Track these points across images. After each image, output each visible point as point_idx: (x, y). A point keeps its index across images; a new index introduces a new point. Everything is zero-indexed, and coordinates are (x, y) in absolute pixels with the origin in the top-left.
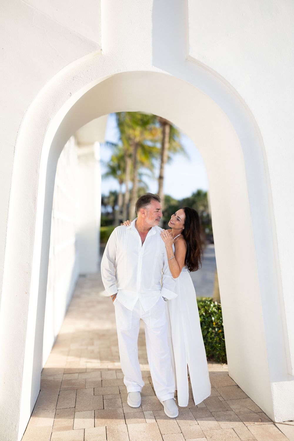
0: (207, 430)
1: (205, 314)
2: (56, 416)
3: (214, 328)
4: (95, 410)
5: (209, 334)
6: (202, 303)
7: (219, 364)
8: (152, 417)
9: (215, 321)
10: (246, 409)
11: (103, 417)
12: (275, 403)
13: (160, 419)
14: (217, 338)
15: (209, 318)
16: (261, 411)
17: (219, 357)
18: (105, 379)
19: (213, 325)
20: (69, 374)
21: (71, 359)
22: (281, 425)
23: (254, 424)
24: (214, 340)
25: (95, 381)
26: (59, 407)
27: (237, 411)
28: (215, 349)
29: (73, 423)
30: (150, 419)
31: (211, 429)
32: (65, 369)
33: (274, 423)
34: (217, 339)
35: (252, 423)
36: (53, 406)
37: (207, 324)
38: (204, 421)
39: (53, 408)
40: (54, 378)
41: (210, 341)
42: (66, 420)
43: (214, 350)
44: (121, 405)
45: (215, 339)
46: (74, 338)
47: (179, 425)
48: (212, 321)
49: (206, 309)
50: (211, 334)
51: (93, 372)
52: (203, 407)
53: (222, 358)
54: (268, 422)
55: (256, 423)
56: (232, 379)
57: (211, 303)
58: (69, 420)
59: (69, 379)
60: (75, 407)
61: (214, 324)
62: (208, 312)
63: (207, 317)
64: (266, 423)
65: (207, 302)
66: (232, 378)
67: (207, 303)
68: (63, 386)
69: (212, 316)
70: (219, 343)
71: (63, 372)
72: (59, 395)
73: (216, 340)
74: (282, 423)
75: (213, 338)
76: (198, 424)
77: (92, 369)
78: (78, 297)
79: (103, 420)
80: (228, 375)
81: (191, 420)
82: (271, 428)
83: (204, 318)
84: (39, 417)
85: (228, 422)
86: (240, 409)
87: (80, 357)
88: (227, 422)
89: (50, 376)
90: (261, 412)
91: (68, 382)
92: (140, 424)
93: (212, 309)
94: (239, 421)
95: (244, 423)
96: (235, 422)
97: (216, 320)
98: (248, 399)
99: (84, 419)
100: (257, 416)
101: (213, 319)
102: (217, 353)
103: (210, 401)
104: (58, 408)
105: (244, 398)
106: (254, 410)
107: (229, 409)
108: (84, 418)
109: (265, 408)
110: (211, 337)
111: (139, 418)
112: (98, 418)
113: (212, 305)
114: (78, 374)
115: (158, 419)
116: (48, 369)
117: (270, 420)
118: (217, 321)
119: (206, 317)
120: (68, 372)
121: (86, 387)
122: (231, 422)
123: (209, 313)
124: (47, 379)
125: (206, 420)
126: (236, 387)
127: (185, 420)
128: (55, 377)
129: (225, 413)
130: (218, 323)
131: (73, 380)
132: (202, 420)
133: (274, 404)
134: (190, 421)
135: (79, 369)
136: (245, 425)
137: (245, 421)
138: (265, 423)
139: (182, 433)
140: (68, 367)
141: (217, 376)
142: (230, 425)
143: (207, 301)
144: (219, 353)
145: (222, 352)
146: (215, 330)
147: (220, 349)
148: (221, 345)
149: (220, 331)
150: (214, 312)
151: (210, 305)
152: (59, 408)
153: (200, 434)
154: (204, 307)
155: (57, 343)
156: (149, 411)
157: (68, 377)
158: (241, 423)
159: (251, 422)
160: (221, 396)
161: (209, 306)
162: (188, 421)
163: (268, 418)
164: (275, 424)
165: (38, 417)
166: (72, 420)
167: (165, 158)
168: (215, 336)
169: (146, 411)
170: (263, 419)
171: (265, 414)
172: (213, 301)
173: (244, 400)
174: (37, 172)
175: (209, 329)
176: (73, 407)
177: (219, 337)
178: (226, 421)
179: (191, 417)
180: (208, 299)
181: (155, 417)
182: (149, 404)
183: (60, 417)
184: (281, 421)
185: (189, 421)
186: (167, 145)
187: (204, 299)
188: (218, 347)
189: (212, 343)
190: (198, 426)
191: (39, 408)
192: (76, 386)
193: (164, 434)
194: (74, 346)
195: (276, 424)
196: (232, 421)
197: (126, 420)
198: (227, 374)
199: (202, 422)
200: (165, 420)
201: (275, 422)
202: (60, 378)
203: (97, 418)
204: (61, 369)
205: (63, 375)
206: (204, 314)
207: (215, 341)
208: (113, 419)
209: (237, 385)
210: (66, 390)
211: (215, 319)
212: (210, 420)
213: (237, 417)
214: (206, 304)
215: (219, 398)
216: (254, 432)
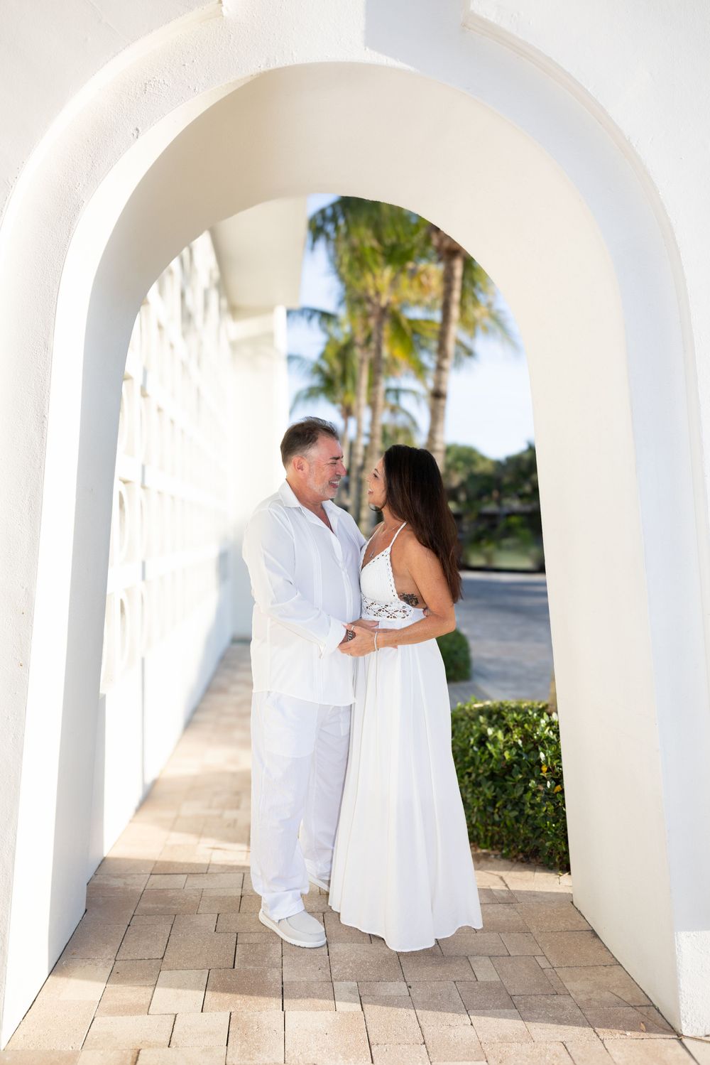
0: (493, 1041)
1: (523, 743)
2: (114, 976)
3: (543, 781)
4: (210, 970)
5: (529, 795)
6: (518, 715)
7: (551, 873)
8: (353, 997)
9: (546, 762)
10: (606, 993)
11: (226, 988)
12: (685, 985)
13: (373, 1003)
14: (548, 806)
15: (532, 753)
16: (648, 1003)
17: (551, 854)
18: (252, 894)
19: (541, 771)
20: (163, 876)
21: (177, 838)
22: (699, 1043)
23: (623, 1036)
24: (540, 812)
25: (224, 897)
26: (124, 955)
27: (583, 997)
28: (542, 832)
29: (150, 997)
30: (346, 1001)
31: (504, 1039)
32: (156, 862)
33: (679, 1037)
34: (548, 808)
35: (617, 1034)
36: (109, 952)
37: (525, 769)
38: (489, 1018)
39: (109, 957)
40: (125, 884)
41: (531, 812)
42: (135, 988)
43: (539, 837)
44: (278, 960)
45: (544, 809)
46: (194, 788)
47: (421, 1022)
48: (539, 763)
49: (527, 731)
50: (534, 795)
51: (224, 873)
52: (493, 980)
53: (560, 858)
54: (663, 1033)
55: (628, 1033)
56: (582, 915)
57: (541, 716)
58: (143, 988)
59: (162, 888)
60: (163, 958)
61: (544, 769)
62: (532, 737)
63: (528, 753)
64: (658, 1036)
65: (530, 713)
66: (580, 912)
67: (530, 716)
68: (142, 905)
69: (540, 749)
70: (553, 818)
71: (149, 870)
72: (129, 926)
73: (546, 811)
74: (703, 1038)
75: (540, 805)
76: (472, 1024)
77: (223, 866)
78: (222, 690)
79: (227, 997)
80: (572, 903)
81: (454, 1011)
82: (670, 1050)
83: (519, 752)
84: (71, 976)
85: (553, 1025)
86: (592, 992)
87: (201, 834)
88: (549, 1025)
89: (119, 876)
90: (646, 1006)
91: (160, 895)
92: (320, 1012)
93: (543, 731)
94: (584, 1025)
95: (597, 1030)
96: (571, 1027)
97: (549, 760)
98: (616, 968)
99: (180, 991)
100: (634, 1015)
101: (542, 756)
102: (548, 844)
103: (512, 967)
104: (120, 957)
105: (605, 966)
106: (628, 998)
107: (561, 991)
108: (179, 987)
109: (660, 998)
110: (532, 802)
111: (320, 997)
112: (214, 989)
113: (543, 722)
114: (186, 876)
115: (369, 1003)
116: (116, 859)
117: (669, 1028)
118: (551, 763)
119: (524, 749)
120: (163, 869)
121: (200, 911)
122: (562, 1026)
123: (535, 743)
124: (107, 885)
125: (494, 1016)
126: (589, 935)
127: (440, 1010)
128: (129, 881)
129: (549, 1001)
130: (554, 768)
131: (171, 891)
132: (484, 1015)
133: (682, 986)
134: (451, 1014)
135: (190, 865)
136: (598, 1036)
137: (599, 1027)
138: (653, 1035)
139: (424, 1043)
140: (166, 857)
141: (543, 903)
142: (558, 1033)
143: (532, 709)
144: (553, 845)
145: (560, 844)
146: (546, 786)
147: (555, 835)
148: (558, 825)
149: (558, 788)
150: (548, 738)
151: (539, 721)
152: (122, 957)
153: (473, 1051)
154: (523, 727)
155: (149, 797)
156: (347, 980)
157: (160, 882)
158: (589, 1030)
159: (616, 1031)
160: (545, 956)
161: (536, 724)
162: (446, 1014)
163: (663, 1022)
164: (681, 1040)
165: (68, 976)
166: (151, 990)
167: (451, 347)
168: (544, 800)
169: (340, 980)
170: (650, 1023)
171: (658, 1010)
172: (549, 710)
173: (606, 970)
174: (47, 347)
175: (529, 782)
176: (157, 957)
177: (554, 805)
178: (548, 1022)
179: (455, 1004)
180: (535, 707)
181: (360, 997)
182: (351, 965)
183: (119, 981)
184: (700, 1034)
185: (449, 1016)
186: (455, 312)
187: (524, 706)
188: (549, 830)
189: (535, 818)
190: (470, 1030)
191: (73, 954)
192: (174, 907)
193: (378, 1044)
194: (190, 809)
195: (684, 1040)
196: (565, 1024)
197: (284, 1001)
198: (568, 901)
199: (483, 1019)
200: (385, 1008)
201: (682, 1035)
202: (138, 884)
203: (211, 990)
204: (148, 861)
205: (148, 875)
206: (520, 742)
207: (542, 814)
208: (252, 995)
209: (593, 931)
210: (148, 913)
211: (546, 758)
212: (505, 1017)
213: (578, 1012)
214: (527, 717)
215: (540, 960)
216: (620, 1058)
